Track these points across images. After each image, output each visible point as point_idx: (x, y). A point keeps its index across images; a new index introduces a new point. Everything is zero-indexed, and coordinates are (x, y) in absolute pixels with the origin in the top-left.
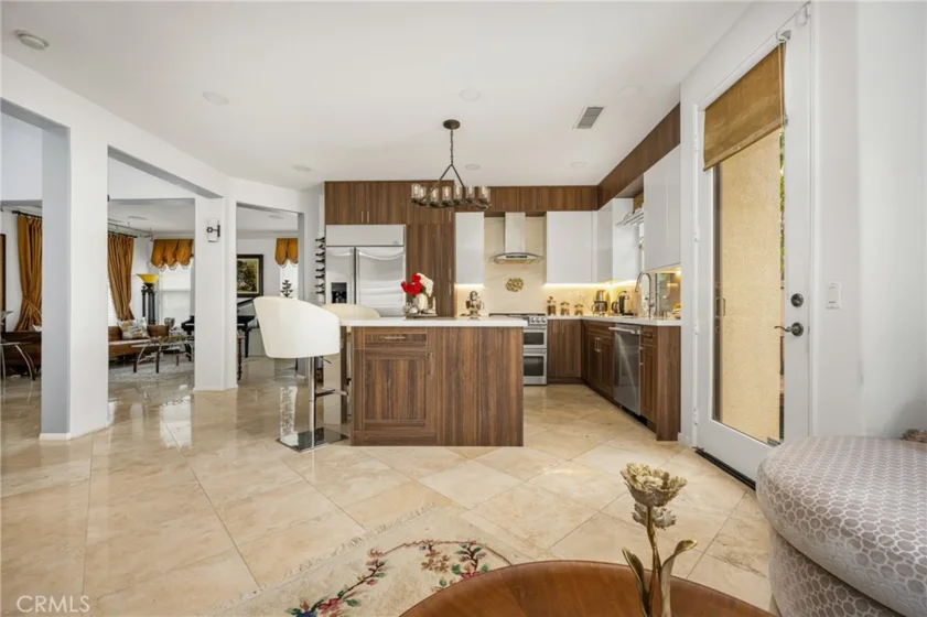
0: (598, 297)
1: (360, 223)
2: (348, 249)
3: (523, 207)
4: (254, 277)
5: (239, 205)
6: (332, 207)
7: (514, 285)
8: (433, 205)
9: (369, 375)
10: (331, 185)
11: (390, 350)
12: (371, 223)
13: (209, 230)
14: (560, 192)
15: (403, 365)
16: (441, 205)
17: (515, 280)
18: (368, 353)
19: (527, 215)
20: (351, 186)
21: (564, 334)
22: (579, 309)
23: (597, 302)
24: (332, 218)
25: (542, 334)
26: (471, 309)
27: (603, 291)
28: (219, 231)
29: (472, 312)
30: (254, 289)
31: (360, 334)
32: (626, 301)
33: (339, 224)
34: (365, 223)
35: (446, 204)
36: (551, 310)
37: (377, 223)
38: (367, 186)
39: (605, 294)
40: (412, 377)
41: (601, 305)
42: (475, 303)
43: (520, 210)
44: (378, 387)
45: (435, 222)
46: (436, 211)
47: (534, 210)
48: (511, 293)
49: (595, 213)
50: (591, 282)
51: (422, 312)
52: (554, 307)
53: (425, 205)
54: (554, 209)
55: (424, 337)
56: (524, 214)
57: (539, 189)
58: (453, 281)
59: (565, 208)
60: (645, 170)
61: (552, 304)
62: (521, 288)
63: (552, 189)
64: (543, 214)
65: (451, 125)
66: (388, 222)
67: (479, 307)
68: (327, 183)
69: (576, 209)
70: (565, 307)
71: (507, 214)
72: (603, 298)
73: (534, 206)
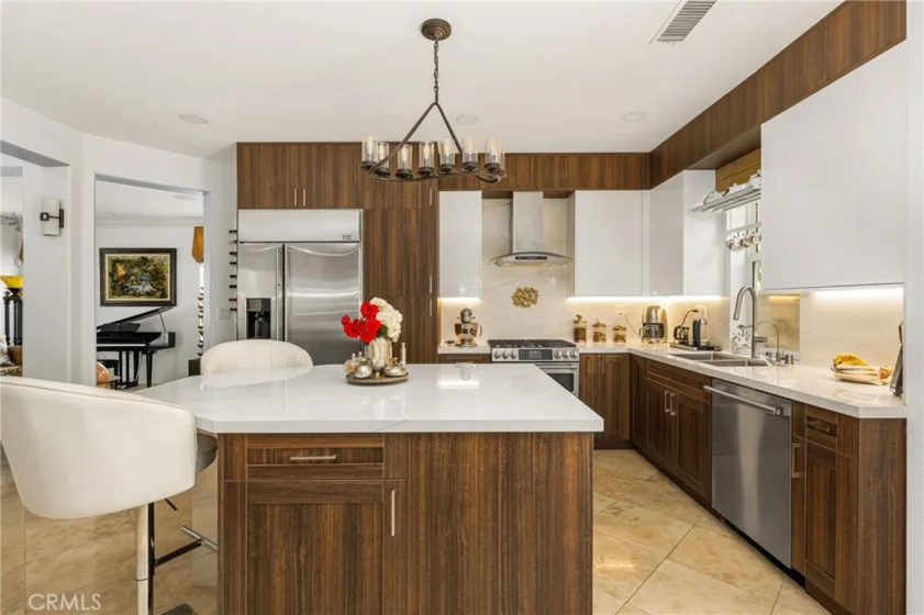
0: (649, 316)
1: (292, 207)
2: (273, 246)
3: (540, 184)
4: (164, 278)
5: (98, 177)
6: (248, 181)
7: (525, 297)
8: (402, 175)
9: (257, 539)
10: (247, 149)
11: (304, 482)
12: (309, 207)
13: (45, 217)
14: (595, 162)
15: (331, 515)
16: (416, 176)
17: (526, 291)
18: (254, 489)
19: (545, 196)
20: (279, 150)
21: (604, 376)
22: (621, 333)
23: (647, 323)
24: (249, 198)
25: (572, 375)
26: (462, 335)
27: (658, 308)
28: (61, 218)
29: (463, 341)
30: (164, 295)
31: (237, 448)
32: (702, 327)
33: (260, 208)
34: (299, 207)
35: (425, 174)
36: (579, 334)
37: (318, 207)
38: (303, 149)
39: (659, 312)
40: (352, 540)
41: (654, 329)
42: (469, 327)
43: (535, 188)
44: (279, 563)
45: (409, 204)
46: (409, 185)
47: (557, 188)
48: (519, 308)
49: (647, 193)
50: (641, 295)
51: (382, 371)
52: (584, 330)
53: (386, 174)
54: (585, 186)
55: (377, 455)
56: (541, 194)
57: (564, 157)
58: (435, 294)
59: (601, 186)
60: (765, 120)
61: (581, 325)
62: (534, 302)
63: (583, 159)
64: (568, 195)
65: (434, 30)
66: (336, 205)
67: (474, 332)
68: (240, 146)
69: (618, 187)
70: (600, 330)
71: (516, 195)
72: (657, 318)
73: (556, 183)
